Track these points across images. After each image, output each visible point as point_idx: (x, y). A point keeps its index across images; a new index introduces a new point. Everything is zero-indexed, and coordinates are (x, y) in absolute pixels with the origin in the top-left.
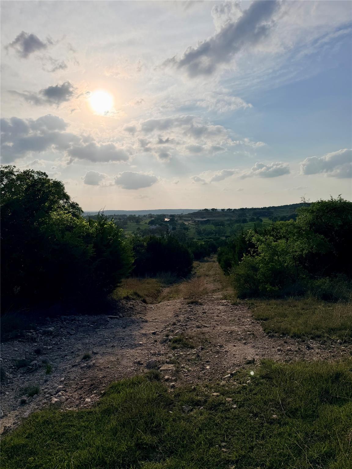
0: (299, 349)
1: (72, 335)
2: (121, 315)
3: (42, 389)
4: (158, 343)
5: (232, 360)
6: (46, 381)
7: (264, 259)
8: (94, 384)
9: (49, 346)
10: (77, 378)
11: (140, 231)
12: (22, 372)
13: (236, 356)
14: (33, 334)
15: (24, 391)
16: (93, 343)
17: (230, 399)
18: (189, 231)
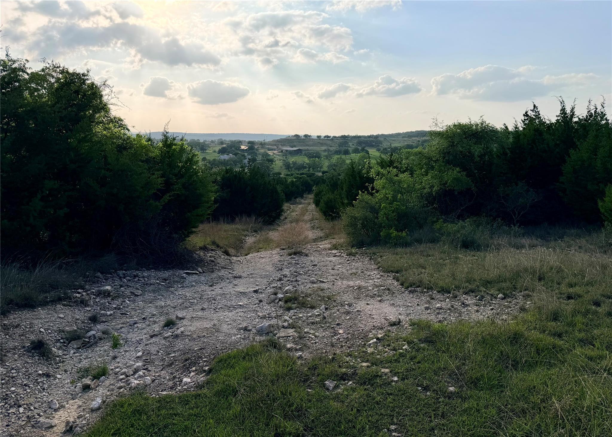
0: (452, 306)
1: (138, 295)
2: (200, 269)
3: (111, 368)
4: (264, 303)
5: (369, 321)
6: (115, 358)
7: (387, 197)
8: (189, 358)
9: (109, 311)
10: (161, 351)
11: (207, 163)
12: (75, 346)
13: (373, 317)
14: (82, 295)
15: (85, 372)
16: (172, 305)
17: (387, 370)
18: (274, 163)
